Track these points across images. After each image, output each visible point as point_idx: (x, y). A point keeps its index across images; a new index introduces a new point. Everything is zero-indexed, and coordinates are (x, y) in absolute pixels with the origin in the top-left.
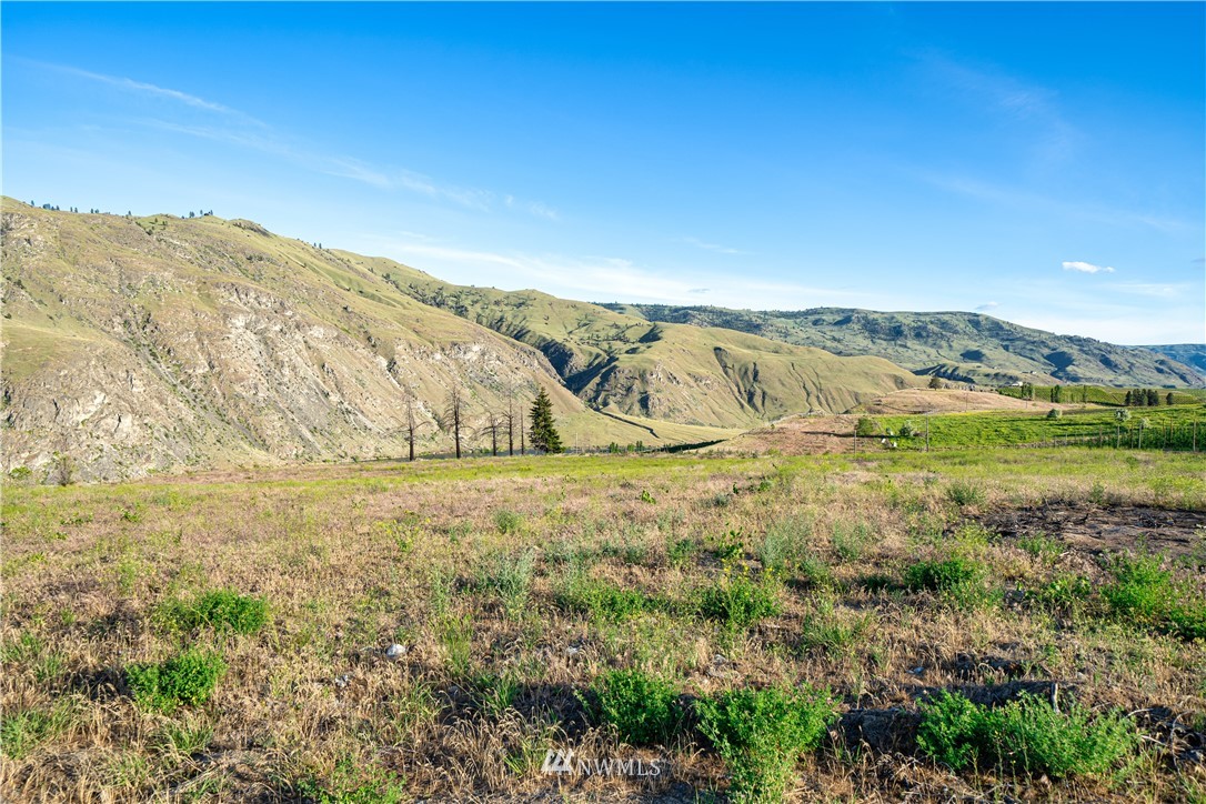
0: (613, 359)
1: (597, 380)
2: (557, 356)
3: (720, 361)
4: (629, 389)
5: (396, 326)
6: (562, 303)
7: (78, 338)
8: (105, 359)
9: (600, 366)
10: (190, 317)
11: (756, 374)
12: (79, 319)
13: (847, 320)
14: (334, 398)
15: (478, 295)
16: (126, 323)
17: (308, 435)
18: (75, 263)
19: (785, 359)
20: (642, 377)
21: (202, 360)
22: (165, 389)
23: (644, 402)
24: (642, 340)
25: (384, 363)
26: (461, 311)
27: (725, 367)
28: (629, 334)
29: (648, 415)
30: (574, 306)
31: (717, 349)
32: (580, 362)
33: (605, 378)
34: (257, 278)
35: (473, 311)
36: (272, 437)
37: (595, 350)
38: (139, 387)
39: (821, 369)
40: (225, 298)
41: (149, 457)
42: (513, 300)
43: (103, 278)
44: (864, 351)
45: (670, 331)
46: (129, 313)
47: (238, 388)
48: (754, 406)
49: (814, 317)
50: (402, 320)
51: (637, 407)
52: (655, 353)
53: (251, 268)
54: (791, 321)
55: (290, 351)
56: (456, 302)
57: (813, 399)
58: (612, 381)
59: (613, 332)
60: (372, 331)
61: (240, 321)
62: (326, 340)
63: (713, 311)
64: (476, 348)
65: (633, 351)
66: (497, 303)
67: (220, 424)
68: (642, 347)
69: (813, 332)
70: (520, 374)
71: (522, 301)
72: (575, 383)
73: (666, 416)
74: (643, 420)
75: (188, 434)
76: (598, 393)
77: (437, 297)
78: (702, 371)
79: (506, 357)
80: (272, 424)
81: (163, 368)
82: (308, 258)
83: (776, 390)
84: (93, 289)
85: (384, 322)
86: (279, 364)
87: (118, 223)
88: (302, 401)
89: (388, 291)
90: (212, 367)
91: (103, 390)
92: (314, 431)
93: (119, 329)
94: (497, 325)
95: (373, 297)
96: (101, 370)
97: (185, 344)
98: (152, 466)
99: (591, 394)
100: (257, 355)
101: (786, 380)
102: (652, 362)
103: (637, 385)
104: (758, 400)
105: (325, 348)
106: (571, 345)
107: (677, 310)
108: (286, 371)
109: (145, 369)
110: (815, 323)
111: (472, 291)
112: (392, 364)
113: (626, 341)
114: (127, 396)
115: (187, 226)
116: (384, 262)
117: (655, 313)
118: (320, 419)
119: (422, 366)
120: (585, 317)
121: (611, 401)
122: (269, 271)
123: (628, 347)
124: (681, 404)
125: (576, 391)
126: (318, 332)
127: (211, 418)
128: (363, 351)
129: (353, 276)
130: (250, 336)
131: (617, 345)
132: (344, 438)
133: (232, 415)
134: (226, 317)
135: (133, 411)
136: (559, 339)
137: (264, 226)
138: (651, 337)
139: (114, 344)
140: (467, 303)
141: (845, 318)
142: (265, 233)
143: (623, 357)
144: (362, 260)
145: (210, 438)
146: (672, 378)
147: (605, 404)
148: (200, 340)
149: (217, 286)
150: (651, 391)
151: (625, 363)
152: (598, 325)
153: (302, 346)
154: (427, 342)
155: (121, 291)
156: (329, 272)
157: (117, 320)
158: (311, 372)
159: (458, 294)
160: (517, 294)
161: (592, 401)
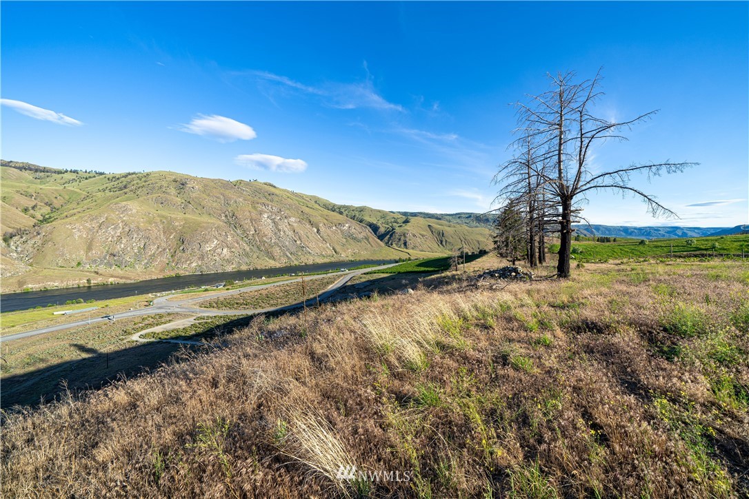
0: (393, 229)
1: (388, 236)
2: (375, 228)
3: (430, 230)
4: (400, 239)
5: (320, 217)
6: (375, 210)
7: (209, 221)
8: (218, 228)
9: (389, 232)
10: (248, 214)
11: (443, 234)
12: (210, 214)
13: (470, 217)
14: (298, 242)
15: (346, 208)
16: (226, 216)
17: (289, 255)
18: (209, 195)
19: (453, 229)
20: (404, 235)
21: (252, 229)
22: (239, 238)
23: (405, 244)
24: (404, 223)
25: (316, 230)
26: (341, 213)
27: (432, 232)
28: (398, 220)
29: (407, 248)
30: (379, 211)
31: (429, 226)
32: (382, 230)
33: (391, 235)
34: (272, 201)
35: (345, 213)
36: (276, 256)
37: (387, 226)
38: (230, 238)
39: (465, 232)
40: (260, 207)
41: (233, 263)
42: (358, 210)
43: (218, 200)
44: (477, 227)
45: (413, 220)
46: (227, 212)
47: (265, 239)
48: (443, 245)
49: (459, 216)
50: (322, 216)
51: (403, 246)
52: (408, 227)
53: (270, 198)
54: (451, 217)
55: (283, 226)
56: (340, 210)
57: (463, 243)
58: (394, 237)
59: (393, 220)
60: (311, 219)
61: (266, 215)
62: (295, 222)
63: (424, 214)
64: (347, 225)
65: (401, 226)
66: (353, 210)
67: (258, 251)
68: (404, 225)
69: (458, 220)
70: (362, 234)
71: (362, 210)
72: (381, 237)
73: (413, 249)
74: (405, 250)
75: (247, 255)
76: (389, 241)
77: (333, 208)
78: (424, 233)
79: (357, 228)
80: (277, 251)
81: (238, 232)
82: (289, 195)
83: (450, 240)
84: (215, 204)
85: (315, 216)
86: (279, 230)
87: (224, 182)
88: (287, 243)
89: (317, 206)
90: (256, 231)
91: (217, 239)
92: (291, 254)
93: (223, 218)
94: (353, 218)
95: (311, 208)
96: (216, 232)
97: (246, 223)
98: (234, 266)
99: (387, 241)
100: (271, 227)
101: (454, 236)
102: (408, 230)
103: (402, 238)
104: (444, 243)
105: (295, 225)
106: (379, 224)
107: (412, 213)
108: (282, 233)
109: (232, 232)
110: (459, 218)
111: (344, 207)
112: (318, 230)
113: (398, 223)
114: (225, 241)
115: (248, 184)
116: (315, 197)
117: (405, 214)
118: (294, 250)
119: (328, 231)
120: (383, 215)
121: (394, 243)
122: (276, 199)
123: (398, 225)
124: (418, 245)
125: (381, 240)
126: (293, 219)
127: (255, 249)
128: (308, 226)
129: (304, 201)
130: (269, 221)
131: (395, 224)
132: (302, 256)
133: (262, 248)
134: (261, 214)
135: (227, 247)
136: (375, 223)
137: (274, 185)
138: (406, 222)
139: (222, 223)
140: (343, 210)
141: (469, 216)
142: (275, 187)
143: (397, 228)
144: (307, 196)
145: (255, 256)
146: (414, 236)
147: (392, 244)
148: (251, 222)
149: (258, 203)
150: (407, 240)
151: (398, 230)
152: (388, 218)
153: (287, 224)
154: (330, 223)
155: (225, 205)
156: (297, 200)
157: (223, 215)
158: (290, 233)
159: (340, 207)
160: (360, 207)
161: (387, 244)
